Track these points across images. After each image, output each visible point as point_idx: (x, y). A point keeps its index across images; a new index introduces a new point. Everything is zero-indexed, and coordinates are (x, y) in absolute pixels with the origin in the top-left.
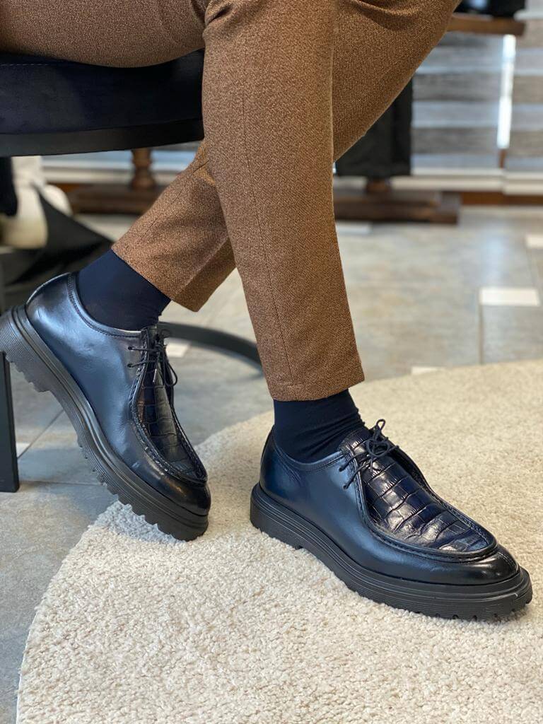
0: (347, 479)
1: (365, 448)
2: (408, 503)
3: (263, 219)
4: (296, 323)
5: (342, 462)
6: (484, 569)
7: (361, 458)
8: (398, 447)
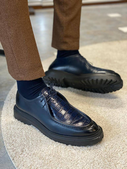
0: (43, 104)
1: (48, 93)
2: (63, 109)
3: (4, 20)
4: (20, 55)
5: (41, 99)
6: (90, 130)
7: (47, 97)
8: (58, 92)
